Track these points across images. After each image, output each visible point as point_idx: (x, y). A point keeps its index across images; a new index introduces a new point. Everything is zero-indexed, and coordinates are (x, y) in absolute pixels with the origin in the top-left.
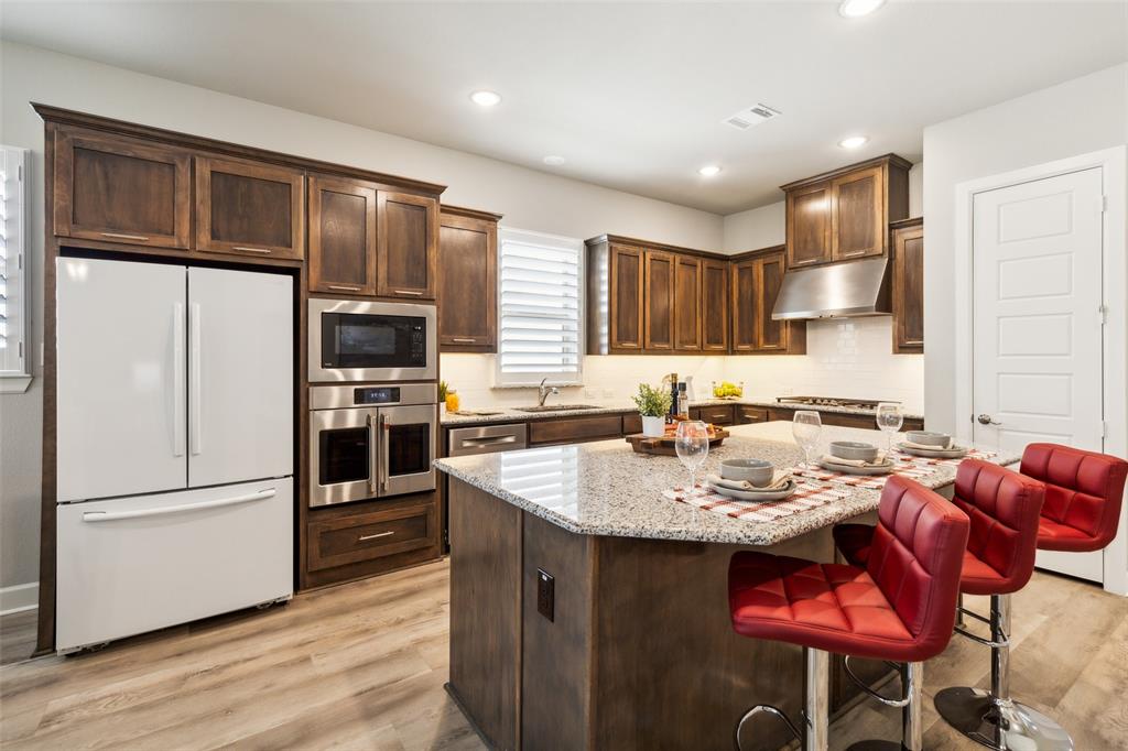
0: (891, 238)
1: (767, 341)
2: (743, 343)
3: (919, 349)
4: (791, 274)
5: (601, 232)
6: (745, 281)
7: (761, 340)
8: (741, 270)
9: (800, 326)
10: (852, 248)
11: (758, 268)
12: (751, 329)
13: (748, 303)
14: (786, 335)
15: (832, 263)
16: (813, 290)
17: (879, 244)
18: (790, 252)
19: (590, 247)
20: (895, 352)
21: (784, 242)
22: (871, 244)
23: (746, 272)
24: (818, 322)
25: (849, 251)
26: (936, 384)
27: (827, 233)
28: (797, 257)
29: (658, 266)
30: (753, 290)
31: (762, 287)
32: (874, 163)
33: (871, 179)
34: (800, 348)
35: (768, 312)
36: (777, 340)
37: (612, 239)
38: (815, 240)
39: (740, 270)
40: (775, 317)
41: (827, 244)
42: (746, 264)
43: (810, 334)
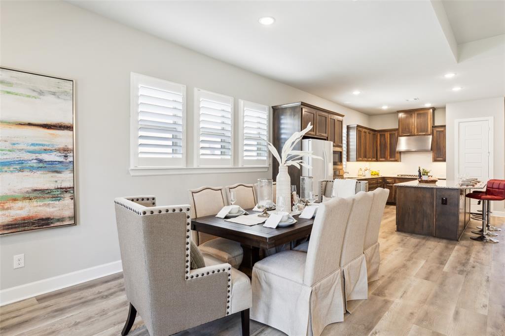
0: (433, 130)
1: (391, 157)
2: (382, 158)
3: (441, 161)
4: (399, 138)
6: (382, 138)
7: (389, 157)
9: (400, 153)
10: (421, 132)
11: (388, 135)
12: (385, 154)
13: (383, 146)
14: (398, 156)
15: (414, 136)
17: (429, 132)
18: (400, 130)
20: (433, 162)
21: (398, 127)
23: (383, 136)
24: (405, 153)
25: (420, 132)
27: (413, 127)
28: (402, 132)
29: (365, 134)
30: (385, 142)
31: (389, 141)
33: (427, 113)
35: (391, 149)
36: (395, 157)
37: (357, 127)
38: (409, 129)
39: (380, 135)
40: (397, 150)
41: (413, 130)
43: (402, 156)
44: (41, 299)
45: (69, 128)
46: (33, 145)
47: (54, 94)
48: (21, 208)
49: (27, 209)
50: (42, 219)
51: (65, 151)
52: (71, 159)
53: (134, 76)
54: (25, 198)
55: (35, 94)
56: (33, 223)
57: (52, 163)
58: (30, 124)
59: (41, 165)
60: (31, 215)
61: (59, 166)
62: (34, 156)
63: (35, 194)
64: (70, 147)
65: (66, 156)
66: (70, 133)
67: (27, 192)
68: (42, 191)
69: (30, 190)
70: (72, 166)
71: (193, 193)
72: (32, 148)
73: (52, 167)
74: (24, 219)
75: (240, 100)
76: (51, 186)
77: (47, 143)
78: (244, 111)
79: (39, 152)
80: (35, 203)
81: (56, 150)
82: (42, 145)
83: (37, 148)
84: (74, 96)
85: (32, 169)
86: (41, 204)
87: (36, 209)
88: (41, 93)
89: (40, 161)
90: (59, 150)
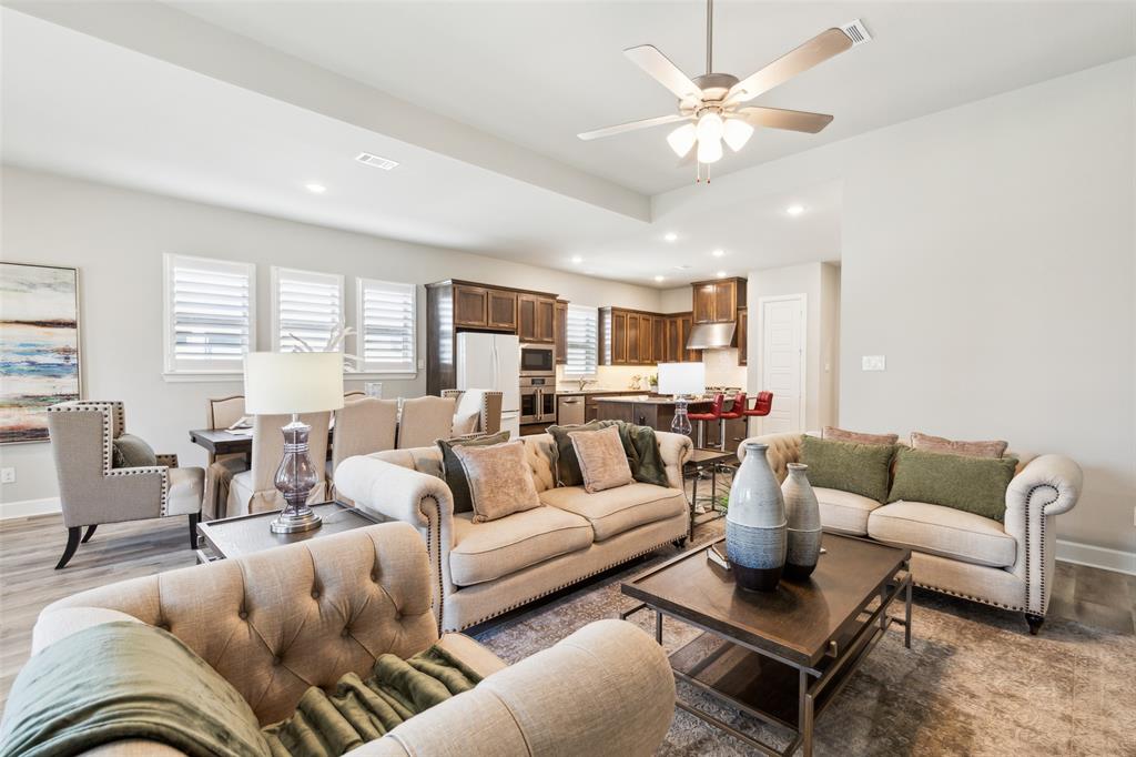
0: (737, 314)
2: (672, 359)
3: (745, 364)
4: (695, 327)
5: (608, 305)
6: (673, 329)
7: (681, 358)
8: (671, 323)
9: (699, 352)
11: (680, 322)
12: (676, 352)
13: (674, 340)
14: (693, 355)
15: (713, 323)
16: (706, 335)
17: (733, 317)
18: (695, 315)
19: (601, 312)
20: (738, 365)
21: (692, 310)
22: (730, 315)
23: (673, 323)
24: (707, 350)
25: (721, 318)
26: (752, 379)
27: (711, 308)
28: (698, 319)
29: (633, 321)
30: (677, 333)
31: (681, 332)
32: (731, 280)
33: (730, 286)
34: (699, 359)
35: (684, 346)
36: (688, 356)
37: (613, 309)
38: (706, 311)
40: (688, 348)
41: (712, 313)
42: (673, 319)
43: (704, 355)
44: (30, 519)
45: (72, 325)
46: (22, 345)
47: (49, 286)
48: (9, 417)
49: (16, 417)
50: (36, 430)
51: (66, 352)
52: (75, 361)
53: (167, 257)
54: (13, 405)
55: (25, 288)
56: (24, 434)
57: (49, 365)
58: (17, 322)
59: (33, 368)
60: (21, 424)
61: (59, 369)
62: (24, 358)
63: (27, 401)
64: (73, 347)
65: (67, 358)
66: (72, 331)
67: (16, 399)
68: (36, 398)
69: (19, 396)
70: (77, 370)
71: (212, 401)
72: (22, 349)
73: (49, 371)
74: (12, 429)
75: (358, 279)
76: (48, 392)
77: (42, 343)
78: (363, 294)
79: (32, 353)
80: (26, 411)
81: (53, 351)
82: (34, 345)
83: (26, 348)
84: (78, 288)
85: (21, 372)
86: (35, 412)
87: (27, 418)
88: (32, 286)
89: (33, 364)
90: (58, 351)
